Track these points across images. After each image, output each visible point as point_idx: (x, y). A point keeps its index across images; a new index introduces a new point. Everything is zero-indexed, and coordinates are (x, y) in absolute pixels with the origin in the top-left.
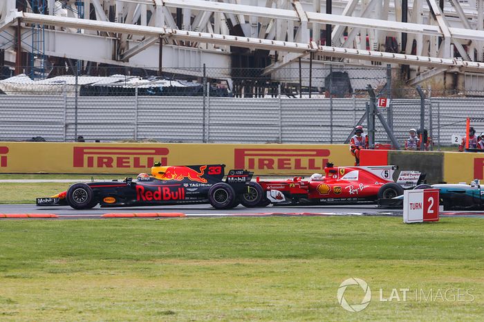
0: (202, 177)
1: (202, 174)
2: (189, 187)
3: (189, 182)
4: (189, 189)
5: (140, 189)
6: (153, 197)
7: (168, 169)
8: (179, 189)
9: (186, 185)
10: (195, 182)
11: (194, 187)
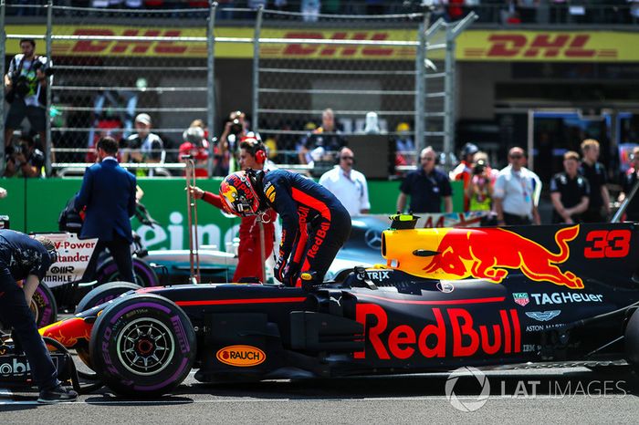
0: (564, 267)
1: (565, 255)
2: (532, 306)
3: (530, 287)
4: (534, 315)
5: (372, 320)
6: (415, 346)
7: (448, 240)
8: (503, 313)
9: (521, 298)
10: (548, 288)
11: (549, 307)
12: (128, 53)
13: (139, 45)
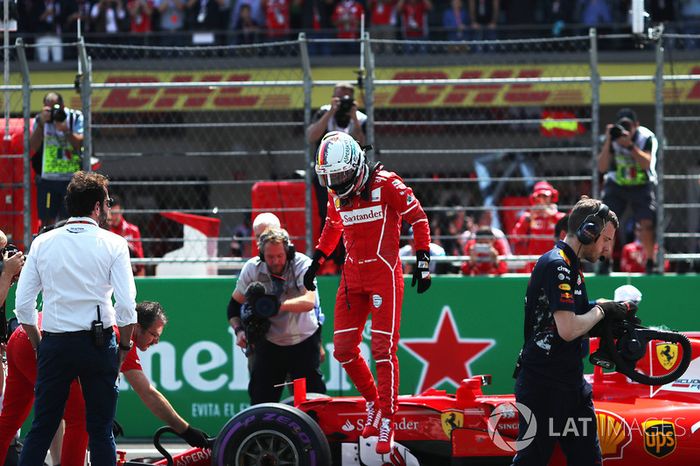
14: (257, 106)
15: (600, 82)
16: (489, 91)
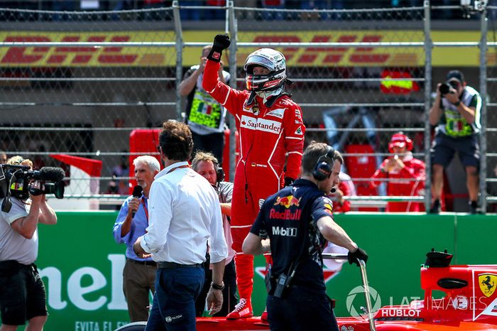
12: (318, 62)
13: (331, 53)
14: (136, 64)
15: (433, 47)
16: (336, 53)
